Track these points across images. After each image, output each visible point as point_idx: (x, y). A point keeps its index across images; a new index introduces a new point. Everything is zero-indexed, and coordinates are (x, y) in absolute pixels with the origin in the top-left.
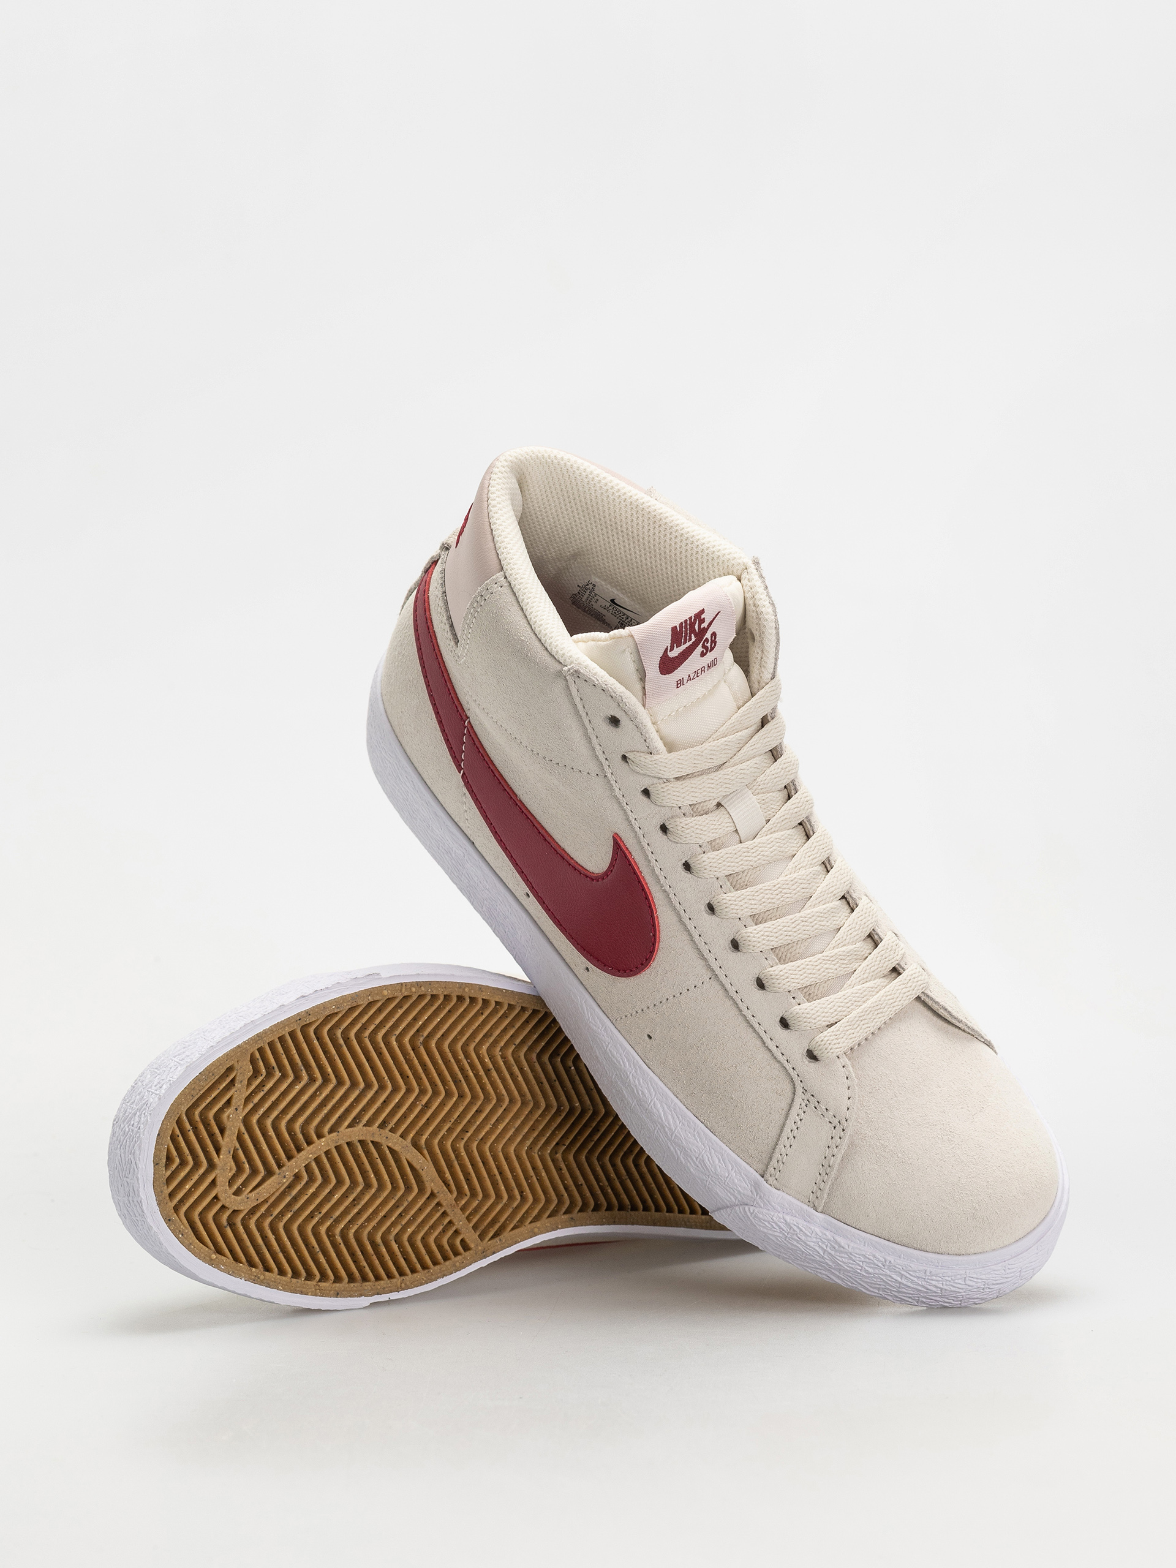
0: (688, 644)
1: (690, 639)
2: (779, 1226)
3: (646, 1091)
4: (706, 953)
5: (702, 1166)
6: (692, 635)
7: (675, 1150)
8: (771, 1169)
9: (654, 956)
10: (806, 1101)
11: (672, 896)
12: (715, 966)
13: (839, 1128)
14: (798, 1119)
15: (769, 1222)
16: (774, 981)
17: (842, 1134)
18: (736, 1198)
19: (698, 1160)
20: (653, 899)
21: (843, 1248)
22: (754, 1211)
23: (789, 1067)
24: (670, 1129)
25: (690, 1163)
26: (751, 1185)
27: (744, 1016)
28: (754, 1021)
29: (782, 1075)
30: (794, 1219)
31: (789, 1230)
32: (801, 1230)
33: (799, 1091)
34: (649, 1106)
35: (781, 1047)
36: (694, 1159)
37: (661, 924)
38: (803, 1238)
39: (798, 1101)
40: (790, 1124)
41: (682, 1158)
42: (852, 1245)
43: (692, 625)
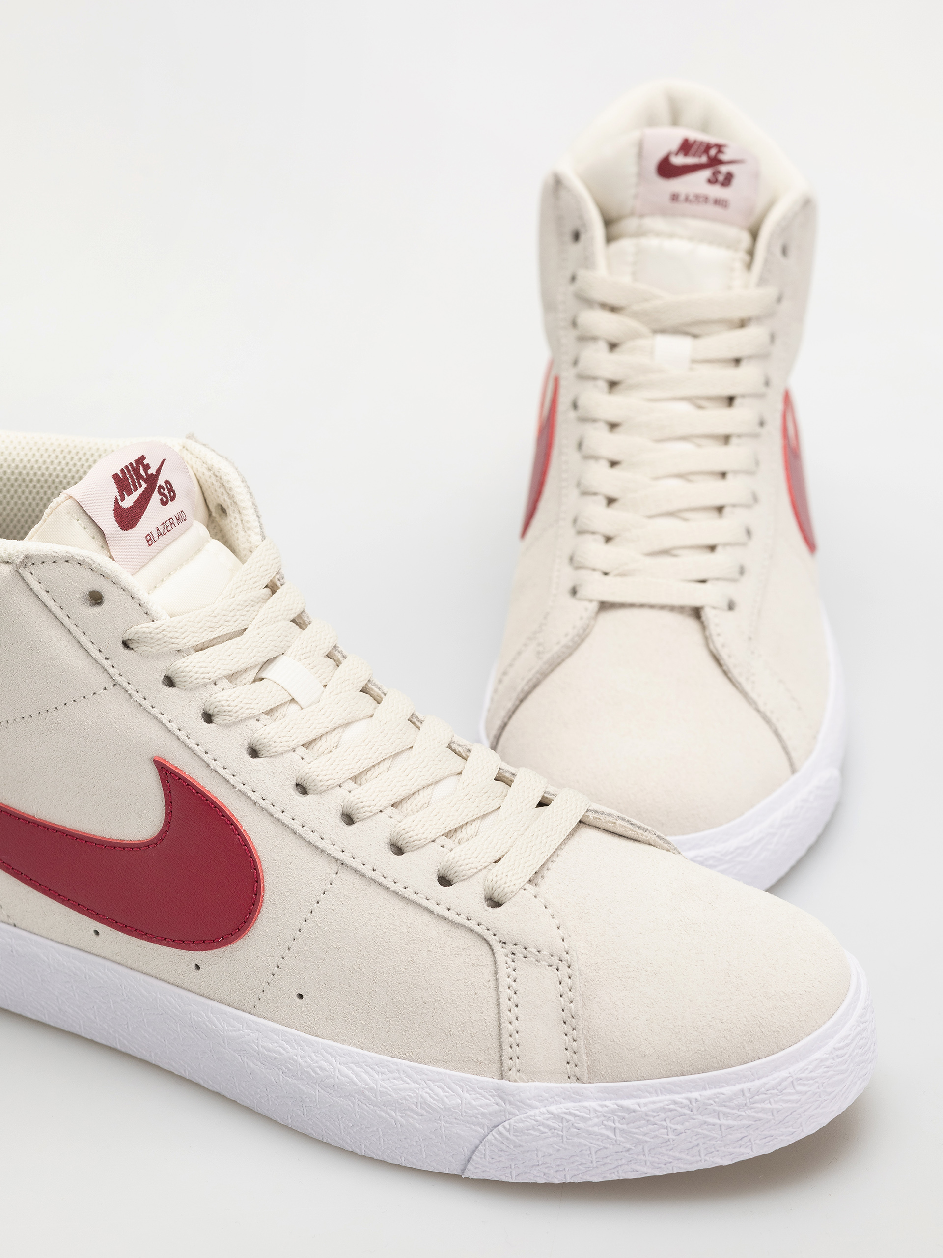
0: (140, 491)
1: (141, 486)
2: (548, 1127)
3: (324, 1064)
4: (321, 844)
5: (427, 1111)
6: (141, 481)
7: (388, 1114)
8: (507, 1063)
9: (262, 885)
10: (511, 956)
11: (250, 794)
12: (335, 852)
13: (563, 966)
14: (510, 981)
15: (534, 1129)
16: (409, 835)
17: (569, 970)
18: (482, 1126)
19: (419, 1105)
20: (231, 813)
21: (634, 1111)
22: (510, 1125)
23: (472, 924)
24: (371, 1089)
25: (412, 1117)
26: (492, 1096)
27: (396, 893)
28: (409, 893)
29: (470, 940)
30: (561, 1106)
31: (561, 1124)
32: (575, 1116)
33: (497, 947)
34: (334, 1079)
35: (453, 907)
36: (414, 1107)
37: (253, 840)
38: (582, 1125)
39: (501, 959)
40: (505, 993)
41: (399, 1118)
42: (642, 1101)
43: (136, 471)
